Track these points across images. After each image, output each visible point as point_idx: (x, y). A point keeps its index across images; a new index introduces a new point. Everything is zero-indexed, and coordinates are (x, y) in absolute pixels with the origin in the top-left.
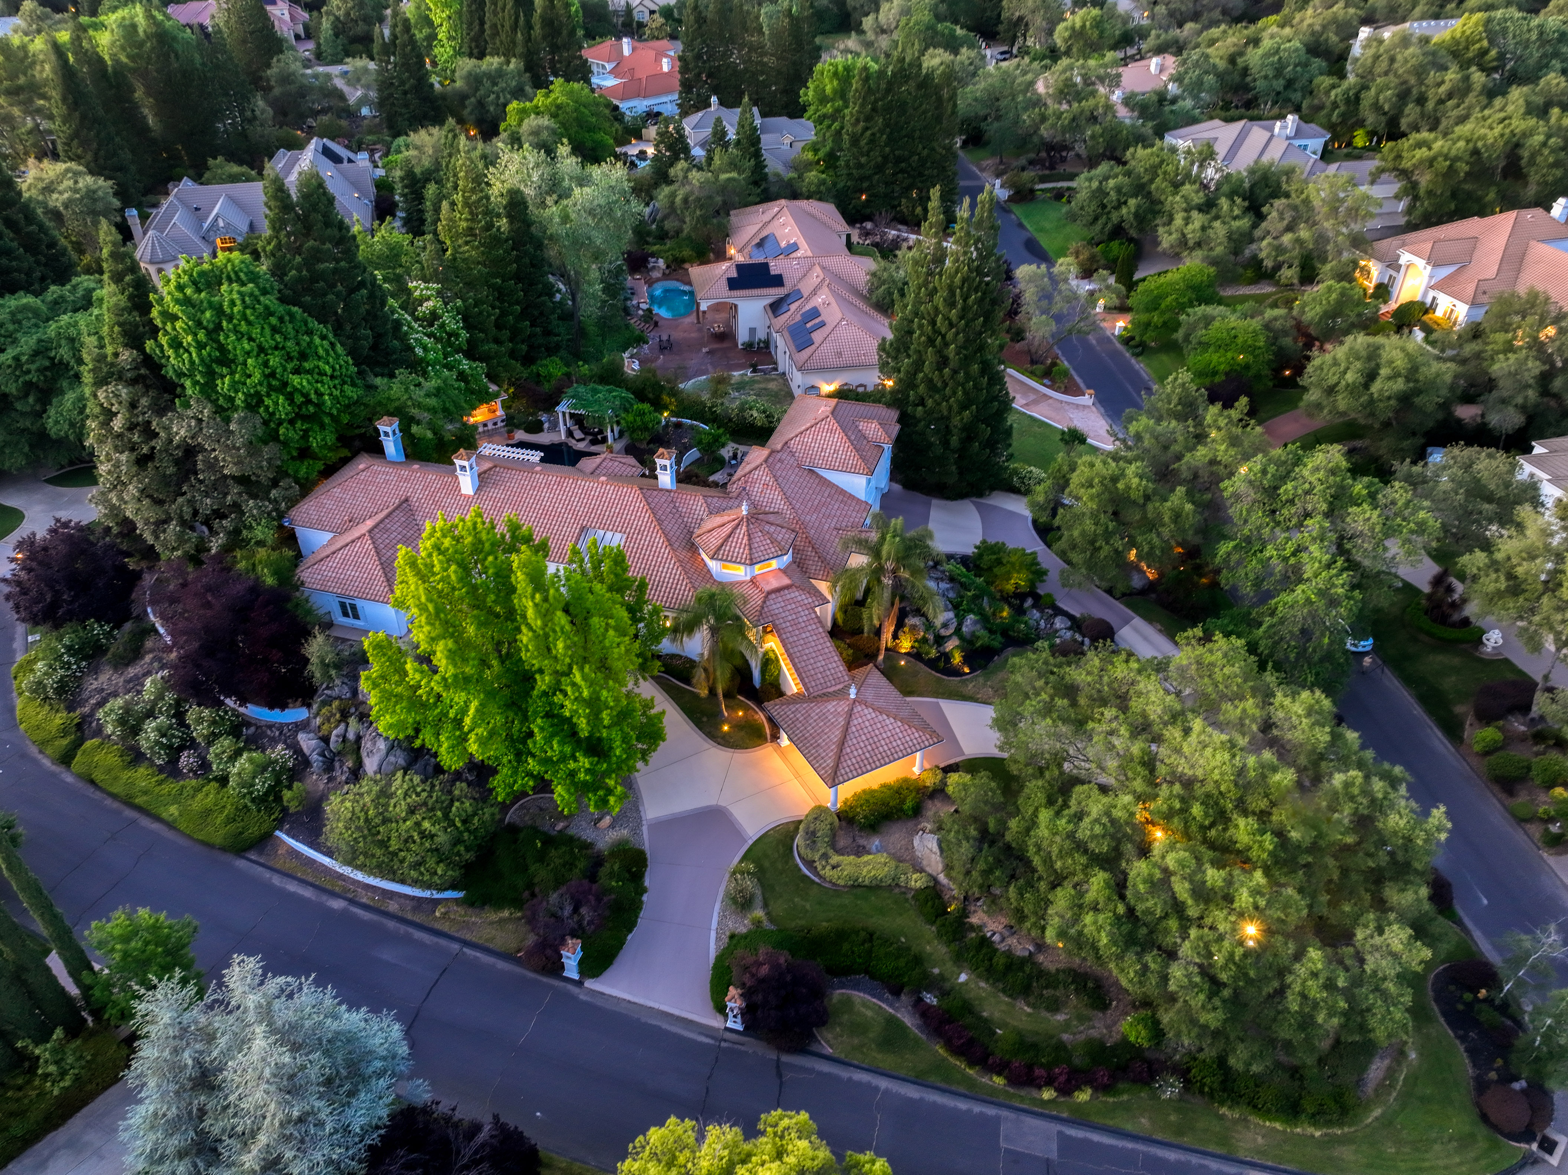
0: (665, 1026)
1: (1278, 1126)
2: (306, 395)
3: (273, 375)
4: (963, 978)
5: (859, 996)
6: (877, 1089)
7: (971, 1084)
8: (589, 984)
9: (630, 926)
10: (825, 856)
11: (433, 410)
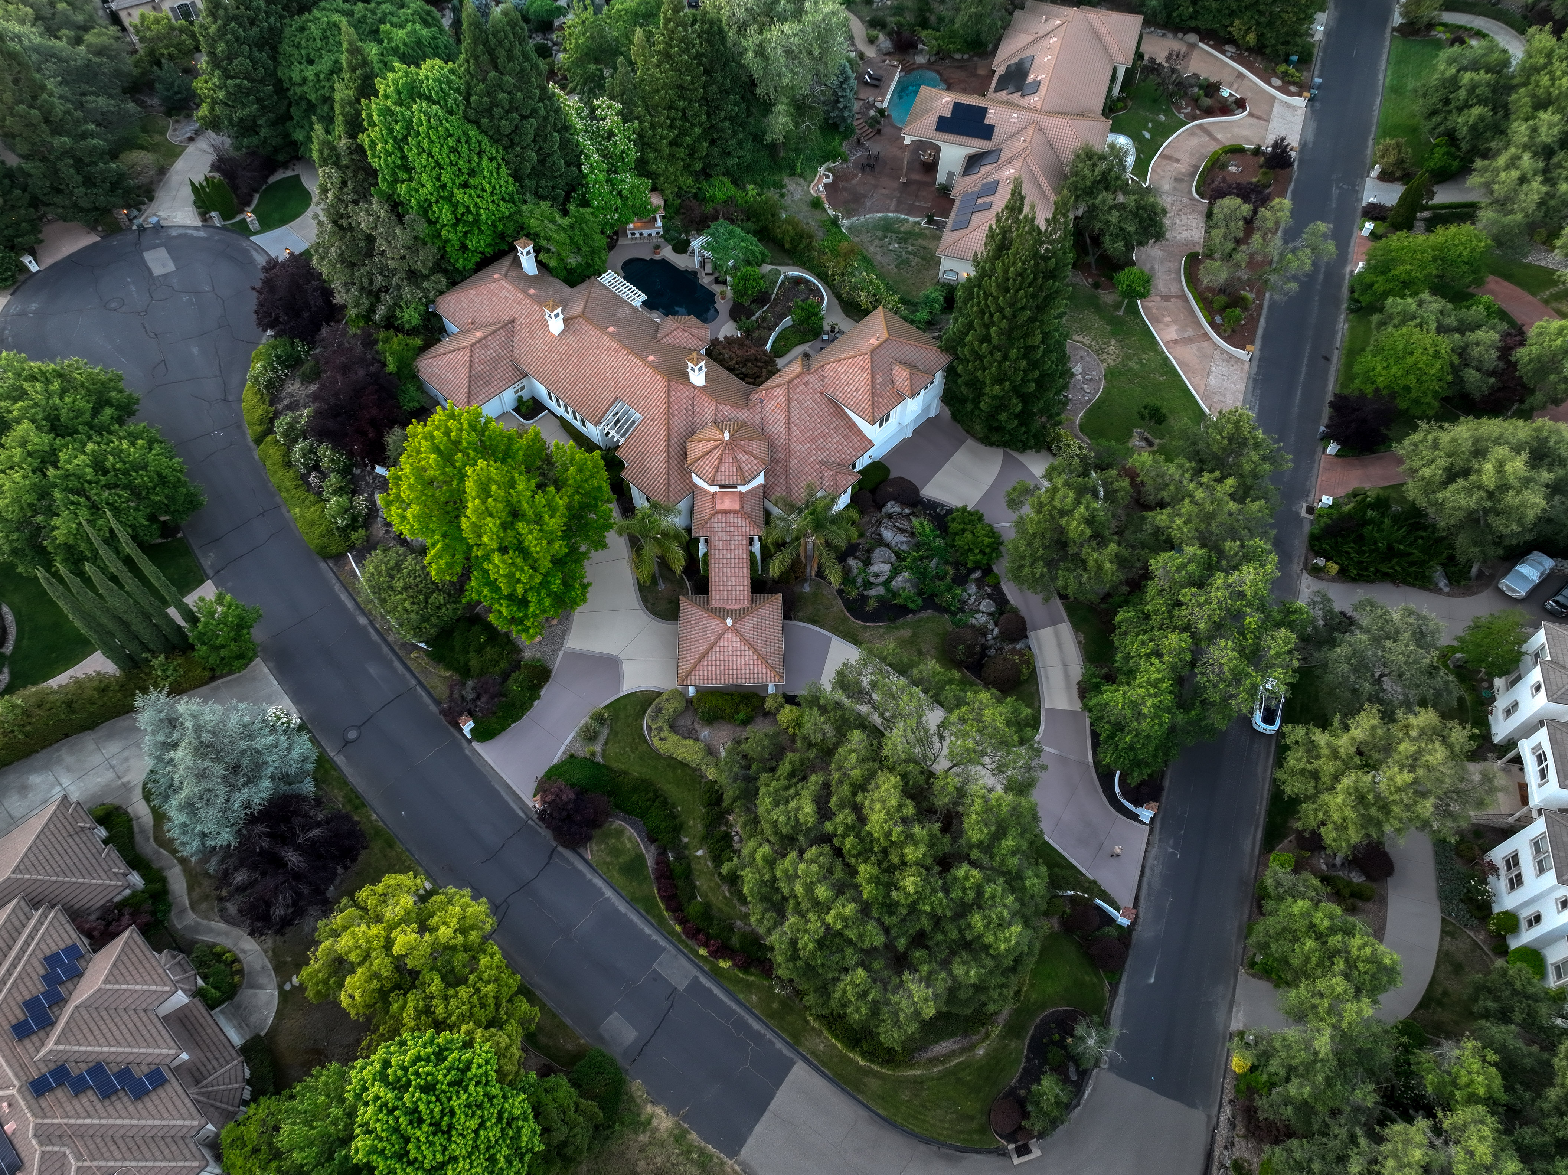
0: (503, 793)
1: (839, 1045)
2: (467, 207)
4: (700, 853)
5: (630, 831)
6: (603, 894)
7: (661, 919)
8: (475, 744)
9: (516, 718)
10: (660, 729)
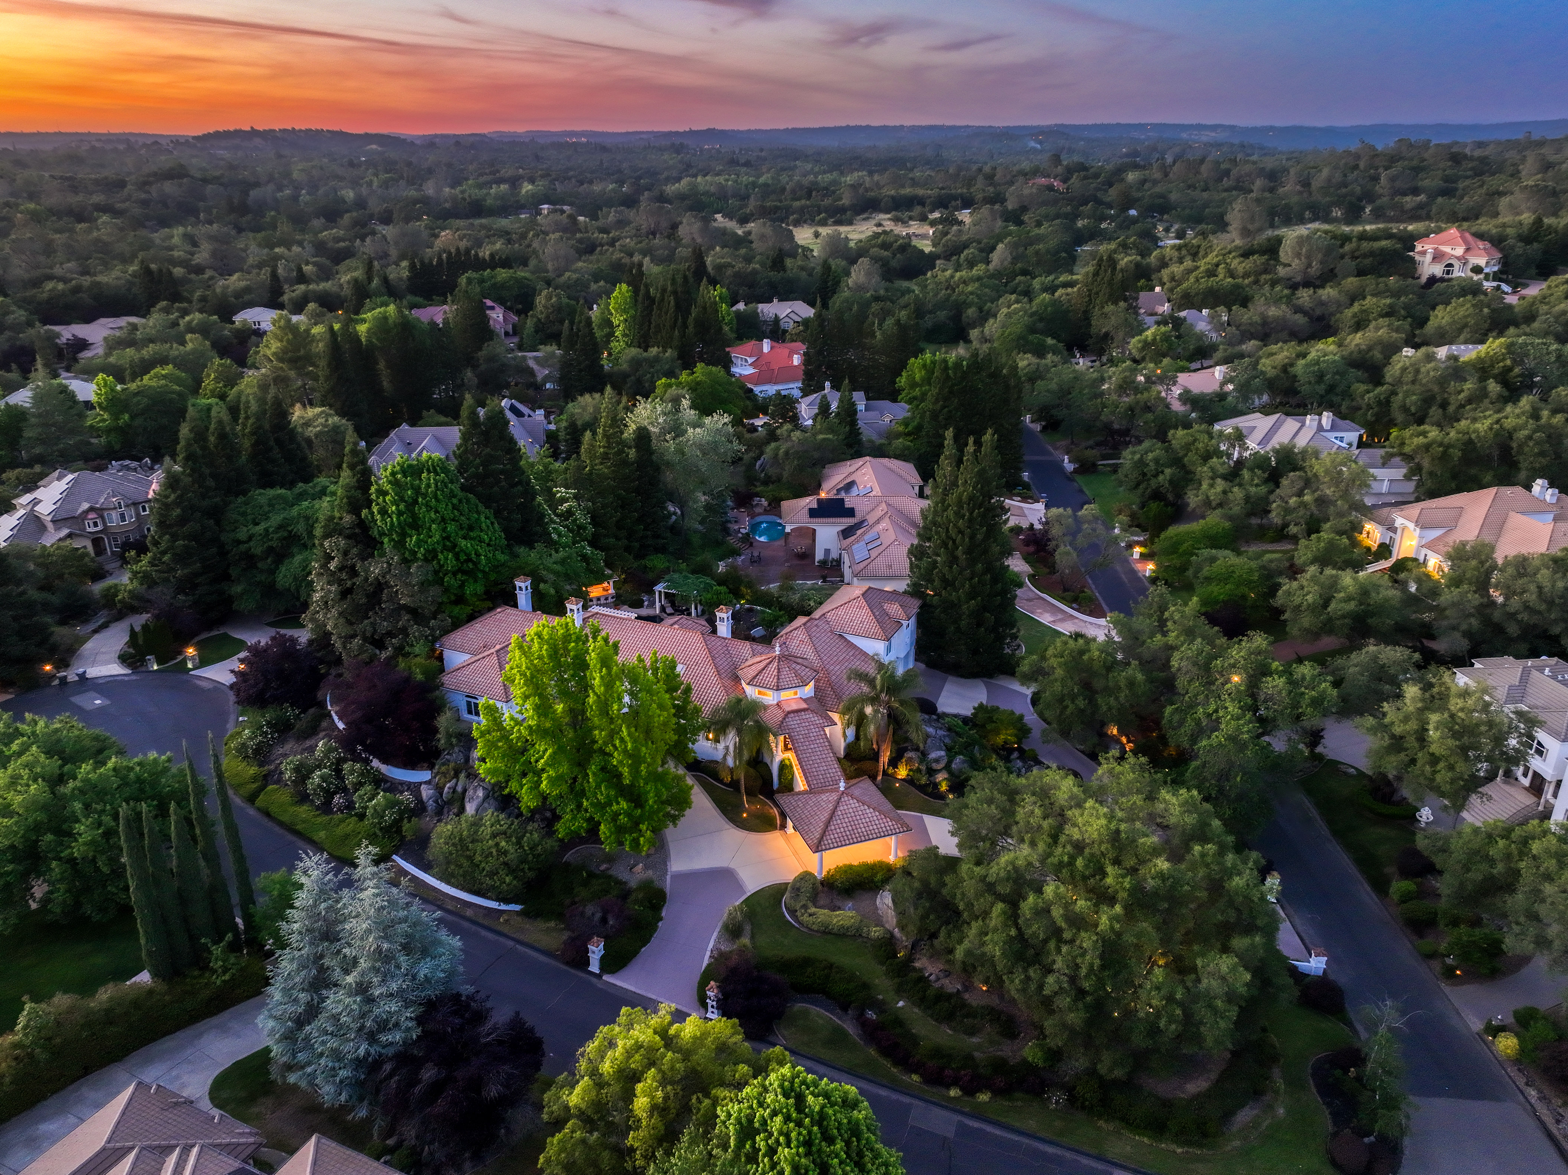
1: (1146, 1140)
2: (468, 555)
3: (448, 538)
4: (901, 1004)
5: (814, 1010)
7: (895, 1079)
8: (606, 977)
9: (645, 941)
10: (805, 907)
11: (557, 573)
